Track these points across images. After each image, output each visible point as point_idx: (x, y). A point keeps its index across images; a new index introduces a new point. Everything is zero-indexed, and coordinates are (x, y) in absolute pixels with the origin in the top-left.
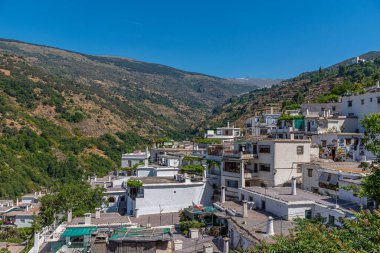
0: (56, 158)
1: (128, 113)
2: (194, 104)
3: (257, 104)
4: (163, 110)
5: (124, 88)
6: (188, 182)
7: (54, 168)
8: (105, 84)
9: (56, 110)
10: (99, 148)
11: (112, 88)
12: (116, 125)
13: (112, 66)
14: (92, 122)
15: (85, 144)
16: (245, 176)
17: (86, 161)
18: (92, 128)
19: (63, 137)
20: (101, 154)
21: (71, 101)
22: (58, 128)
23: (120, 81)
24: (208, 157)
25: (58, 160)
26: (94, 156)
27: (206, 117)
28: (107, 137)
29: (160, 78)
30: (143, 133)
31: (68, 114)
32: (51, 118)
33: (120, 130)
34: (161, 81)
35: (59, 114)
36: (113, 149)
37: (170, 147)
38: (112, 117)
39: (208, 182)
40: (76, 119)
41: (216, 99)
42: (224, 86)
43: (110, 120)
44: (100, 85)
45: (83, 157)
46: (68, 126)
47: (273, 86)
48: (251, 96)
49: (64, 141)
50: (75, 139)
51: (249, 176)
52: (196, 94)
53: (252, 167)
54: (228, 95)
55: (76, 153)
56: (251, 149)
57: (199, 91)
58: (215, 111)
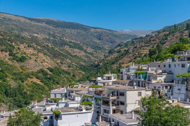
0: (10, 85)
1: (55, 55)
2: (97, 48)
3: (136, 47)
4: (77, 52)
5: (52, 38)
6: (84, 111)
7: (9, 91)
8: (40, 36)
9: (10, 55)
10: (37, 78)
11: (44, 39)
12: (47, 63)
13: (44, 24)
14: (32, 62)
15: (28, 76)
16: (112, 108)
17: (29, 87)
18: (32, 65)
19: (14, 71)
20: (38, 82)
21: (19, 48)
22: (11, 66)
23: (49, 34)
24: (96, 96)
25: (12, 87)
26: (34, 83)
27: (104, 56)
28: (42, 71)
29: (74, 31)
30: (64, 68)
31: (17, 57)
32: (7, 59)
33: (50, 66)
34: (76, 33)
35: (11, 57)
36: (46, 78)
37: (77, 87)
38: (44, 58)
39: (94, 111)
40: (22, 60)
41: (110, 44)
42: (116, 36)
43: (44, 60)
44: (37, 37)
45: (27, 84)
46: (17, 65)
47: (147, 36)
48: (133, 42)
49: (15, 74)
50: (22, 72)
51: (114, 107)
52: (98, 41)
53: (116, 103)
54: (118, 41)
55: (23, 82)
56: (116, 94)
57: (100, 39)
58: (110, 52)
